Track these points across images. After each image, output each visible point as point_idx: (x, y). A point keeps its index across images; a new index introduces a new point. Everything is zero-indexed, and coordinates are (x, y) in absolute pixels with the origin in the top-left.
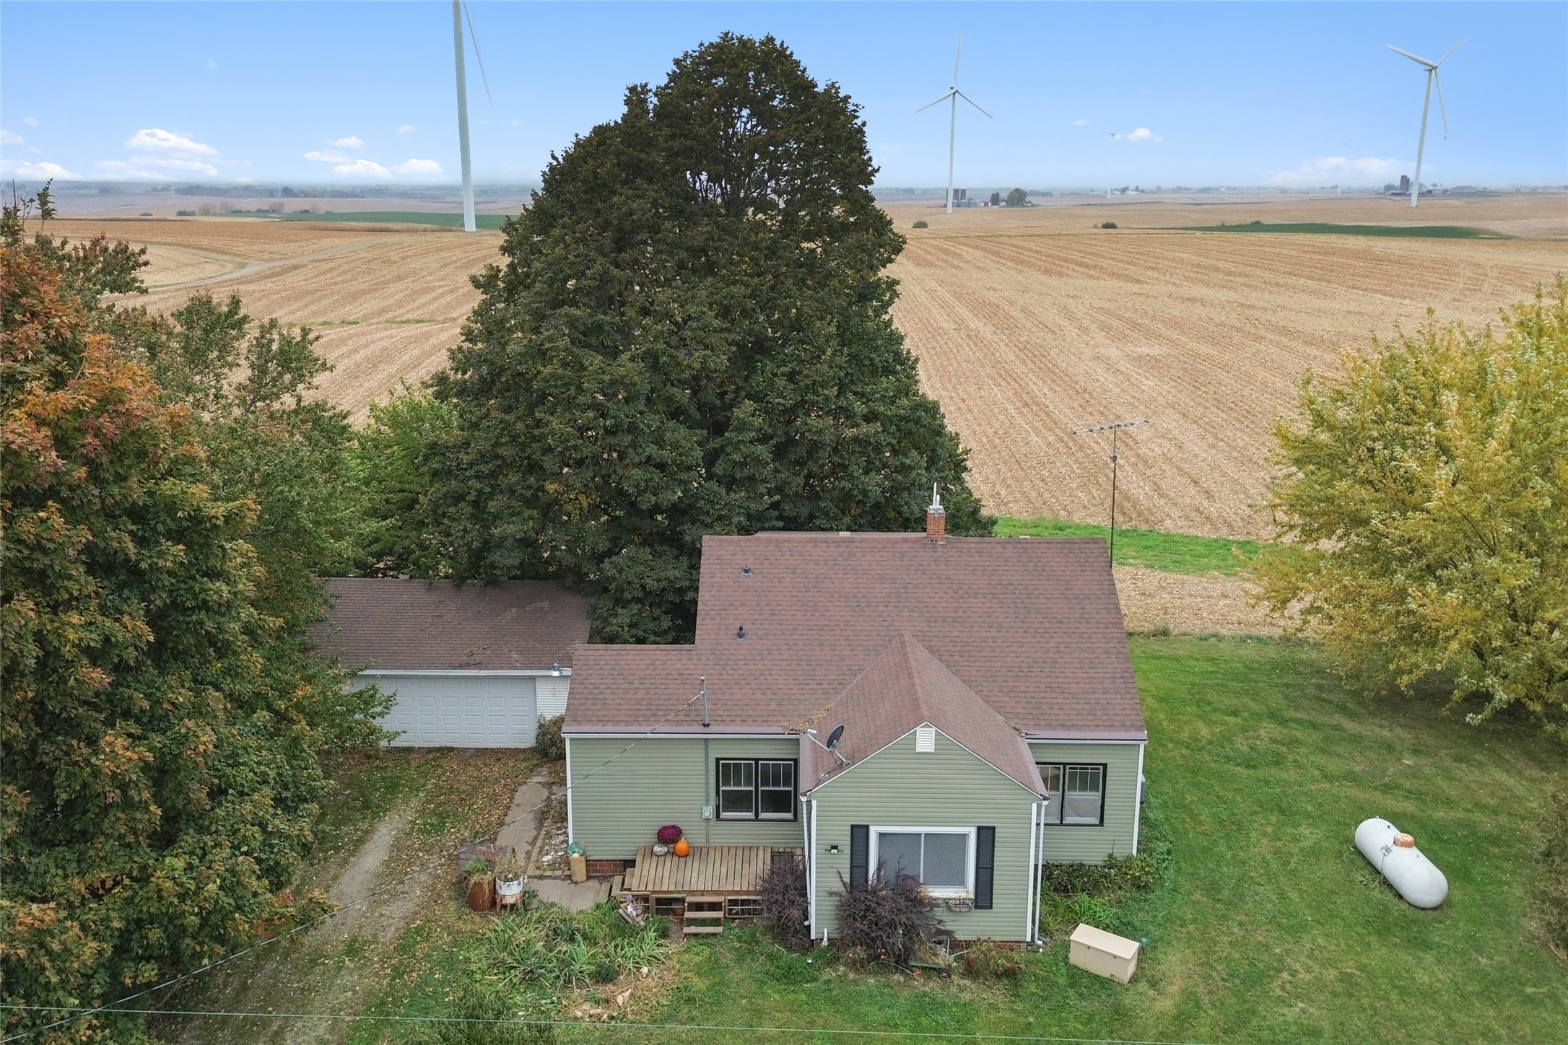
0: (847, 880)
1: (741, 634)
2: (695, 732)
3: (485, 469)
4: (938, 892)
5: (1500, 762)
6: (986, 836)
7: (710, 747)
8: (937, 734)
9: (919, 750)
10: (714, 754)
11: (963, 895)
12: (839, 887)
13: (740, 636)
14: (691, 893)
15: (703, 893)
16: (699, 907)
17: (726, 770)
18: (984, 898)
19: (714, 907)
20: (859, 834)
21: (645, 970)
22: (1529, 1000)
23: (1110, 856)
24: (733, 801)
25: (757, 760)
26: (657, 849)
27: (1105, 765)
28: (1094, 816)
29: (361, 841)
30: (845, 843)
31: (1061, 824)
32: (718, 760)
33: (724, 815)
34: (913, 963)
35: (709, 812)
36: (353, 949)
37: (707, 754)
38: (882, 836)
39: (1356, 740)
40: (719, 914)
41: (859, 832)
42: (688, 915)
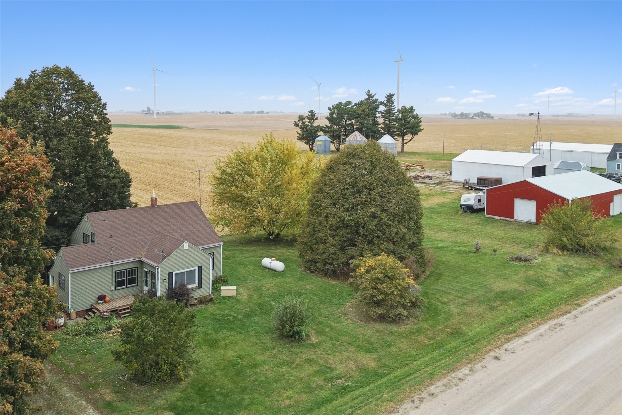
0: (168, 288)
2: (109, 264)
4: (189, 287)
5: (278, 249)
6: (200, 268)
7: (113, 268)
8: (189, 244)
9: (185, 249)
10: (114, 270)
11: (195, 286)
13: (111, 238)
14: (119, 307)
17: (118, 274)
18: (200, 286)
20: (170, 274)
22: (307, 279)
23: (216, 277)
24: (119, 284)
25: (126, 269)
26: (100, 302)
27: (213, 253)
30: (167, 278)
32: (116, 271)
33: (117, 288)
34: (188, 304)
35: (113, 288)
37: (112, 270)
38: (176, 274)
39: (247, 250)
40: (128, 311)
42: (121, 313)
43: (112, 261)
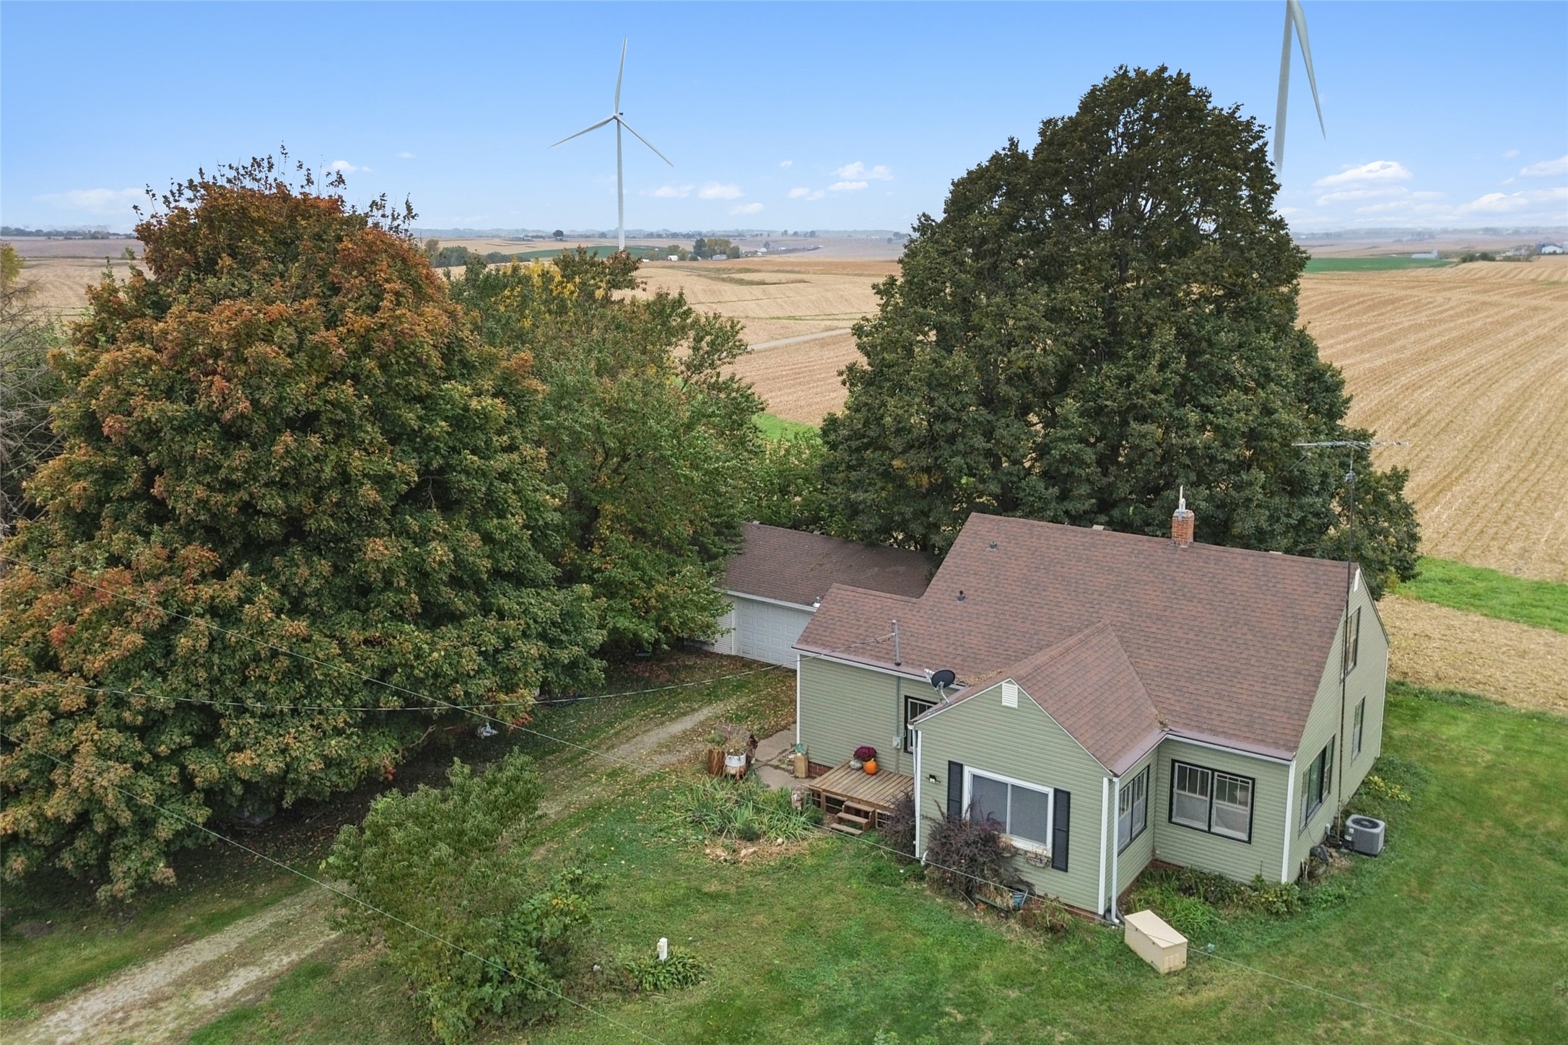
0: (945, 811)
1: (962, 596)
2: (887, 667)
3: (854, 444)
4: (1020, 843)
6: (1063, 798)
7: (901, 685)
8: (1019, 692)
9: (1004, 703)
10: (904, 692)
11: (1039, 851)
12: (938, 816)
13: (960, 599)
14: (851, 799)
15: (860, 801)
16: (849, 810)
17: (914, 708)
18: (1060, 859)
19: (866, 815)
21: (780, 840)
23: (1258, 877)
26: (852, 763)
27: (1253, 780)
28: (1240, 830)
29: (684, 714)
30: (943, 775)
31: (1209, 831)
32: (906, 697)
33: (911, 748)
34: (978, 896)
35: (897, 742)
36: (613, 774)
37: (898, 690)
38: (975, 777)
40: (863, 821)
41: (955, 769)
42: (841, 815)
43: (898, 664)
